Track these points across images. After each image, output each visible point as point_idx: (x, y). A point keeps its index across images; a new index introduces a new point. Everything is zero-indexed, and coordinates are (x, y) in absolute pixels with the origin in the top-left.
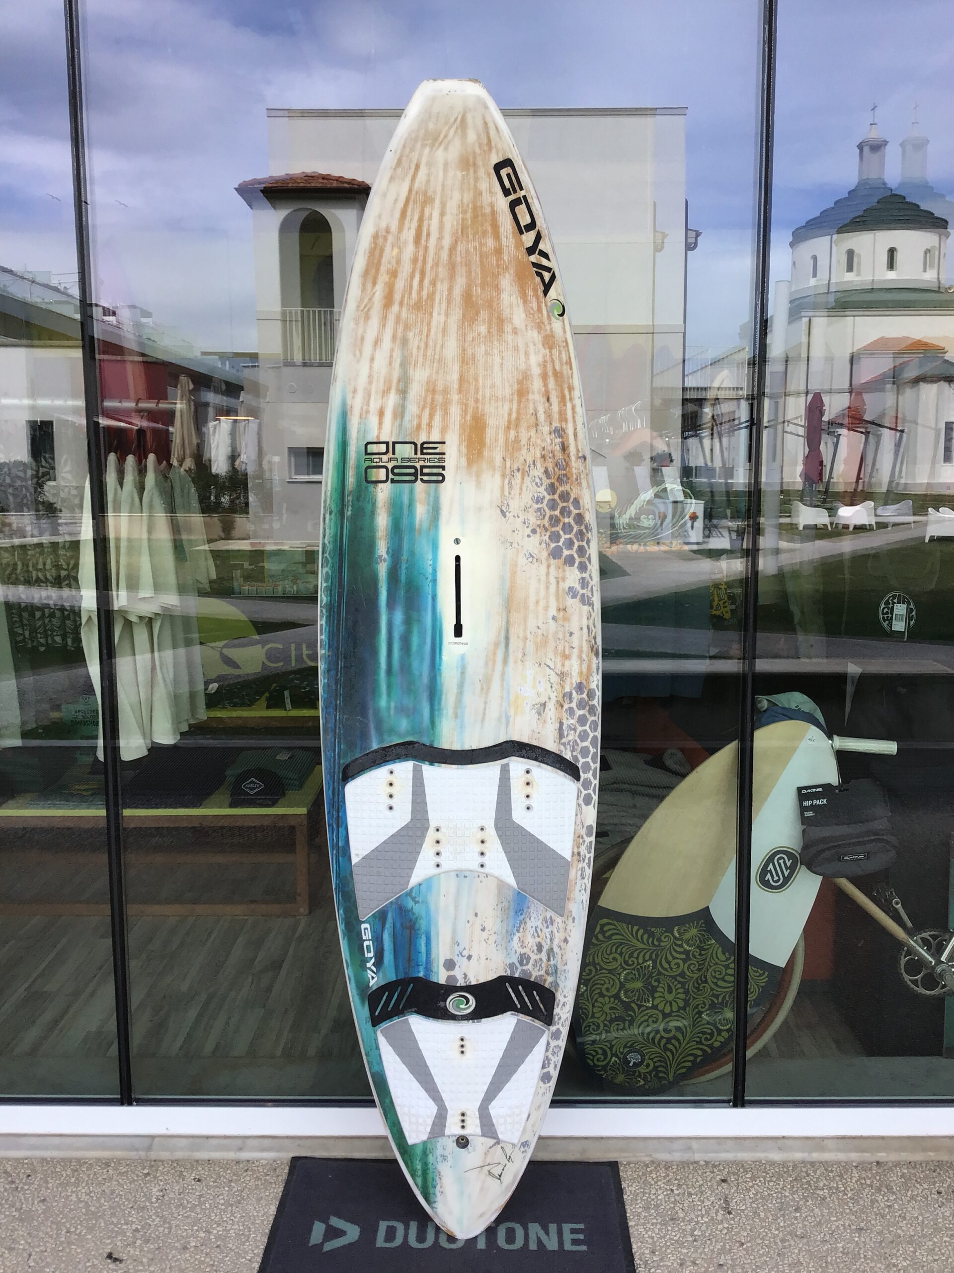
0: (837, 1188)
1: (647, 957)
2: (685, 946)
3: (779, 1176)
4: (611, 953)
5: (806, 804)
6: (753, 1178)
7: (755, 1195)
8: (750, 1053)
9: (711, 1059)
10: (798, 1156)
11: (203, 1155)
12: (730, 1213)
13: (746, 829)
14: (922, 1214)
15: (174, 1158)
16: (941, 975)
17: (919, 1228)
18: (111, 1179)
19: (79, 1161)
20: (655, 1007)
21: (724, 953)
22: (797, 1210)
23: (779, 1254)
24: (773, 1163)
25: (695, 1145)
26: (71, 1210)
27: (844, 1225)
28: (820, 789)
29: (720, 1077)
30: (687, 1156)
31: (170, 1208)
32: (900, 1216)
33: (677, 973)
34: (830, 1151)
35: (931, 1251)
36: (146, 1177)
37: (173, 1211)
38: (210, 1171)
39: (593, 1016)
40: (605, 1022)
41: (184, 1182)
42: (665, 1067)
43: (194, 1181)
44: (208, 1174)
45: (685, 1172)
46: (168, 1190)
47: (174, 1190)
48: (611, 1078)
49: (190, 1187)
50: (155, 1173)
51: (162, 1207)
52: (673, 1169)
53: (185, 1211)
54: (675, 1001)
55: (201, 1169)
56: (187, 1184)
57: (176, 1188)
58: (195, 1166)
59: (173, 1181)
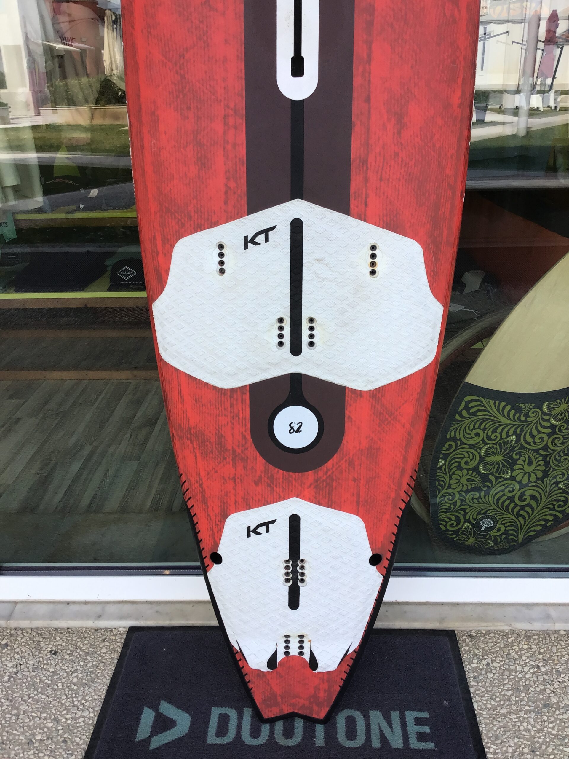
1: (511, 432)
2: (552, 421)
4: (474, 428)
9: (560, 523)
15: (34, 627)
20: (513, 478)
30: (547, 626)
31: (21, 689)
33: (540, 446)
37: (24, 693)
38: (68, 641)
39: (449, 487)
40: (460, 492)
41: (40, 655)
42: (516, 532)
43: (50, 654)
44: (65, 645)
45: (547, 644)
46: (23, 665)
47: (28, 665)
48: (462, 541)
49: (45, 662)
50: (13, 644)
51: (14, 687)
52: (534, 640)
53: (36, 693)
54: (533, 473)
55: (59, 639)
56: (43, 658)
57: (31, 663)
58: (54, 635)
59: (29, 654)
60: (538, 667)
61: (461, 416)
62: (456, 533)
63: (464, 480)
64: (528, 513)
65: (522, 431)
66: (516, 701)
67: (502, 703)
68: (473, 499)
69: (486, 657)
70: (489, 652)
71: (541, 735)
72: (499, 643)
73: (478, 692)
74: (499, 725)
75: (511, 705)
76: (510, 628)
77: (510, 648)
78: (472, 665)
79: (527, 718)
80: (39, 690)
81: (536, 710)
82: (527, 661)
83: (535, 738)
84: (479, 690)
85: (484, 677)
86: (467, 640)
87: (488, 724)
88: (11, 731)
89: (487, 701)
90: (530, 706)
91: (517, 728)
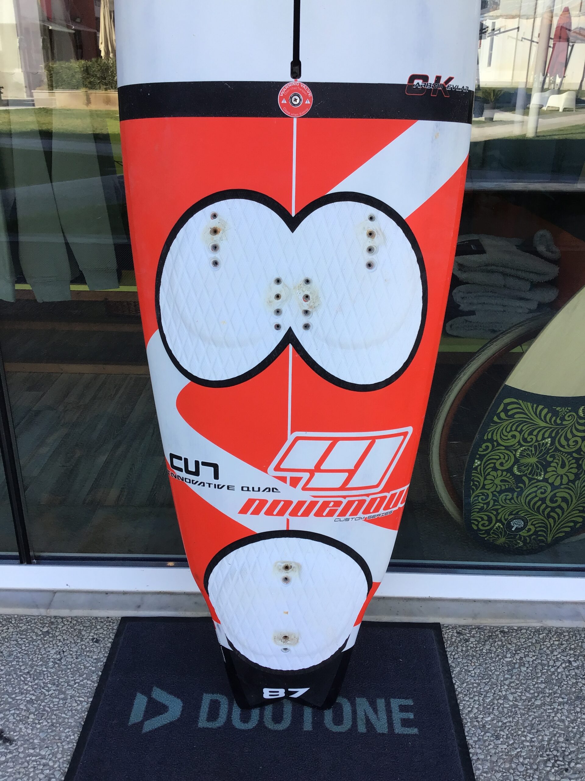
1: (547, 435)
4: (511, 431)
15: (73, 616)
20: (545, 480)
30: (576, 624)
31: (66, 674)
33: (574, 450)
36: (45, 636)
37: (69, 678)
38: (108, 630)
39: (483, 488)
40: (494, 493)
41: (82, 643)
42: (545, 532)
43: (93, 642)
44: (107, 634)
45: (578, 640)
46: (66, 651)
47: (71, 652)
48: (493, 540)
49: (88, 649)
50: (54, 632)
51: (59, 673)
52: (564, 636)
53: (81, 679)
54: (567, 476)
55: (100, 627)
56: (85, 646)
57: (74, 650)
58: (94, 624)
59: (71, 642)
60: (570, 662)
61: (500, 418)
62: (487, 532)
63: (497, 481)
64: (558, 515)
65: (557, 433)
66: (549, 693)
67: (536, 694)
68: (505, 499)
69: (519, 652)
70: (522, 647)
71: (575, 725)
72: (531, 638)
73: (511, 685)
74: (534, 716)
75: (544, 697)
76: (541, 625)
77: (541, 644)
78: (505, 659)
79: (561, 710)
80: (85, 676)
81: (570, 702)
82: (558, 656)
83: (568, 728)
84: (513, 682)
85: (518, 671)
86: (500, 636)
87: (524, 714)
88: (60, 714)
89: (521, 692)
90: (563, 698)
91: (551, 718)
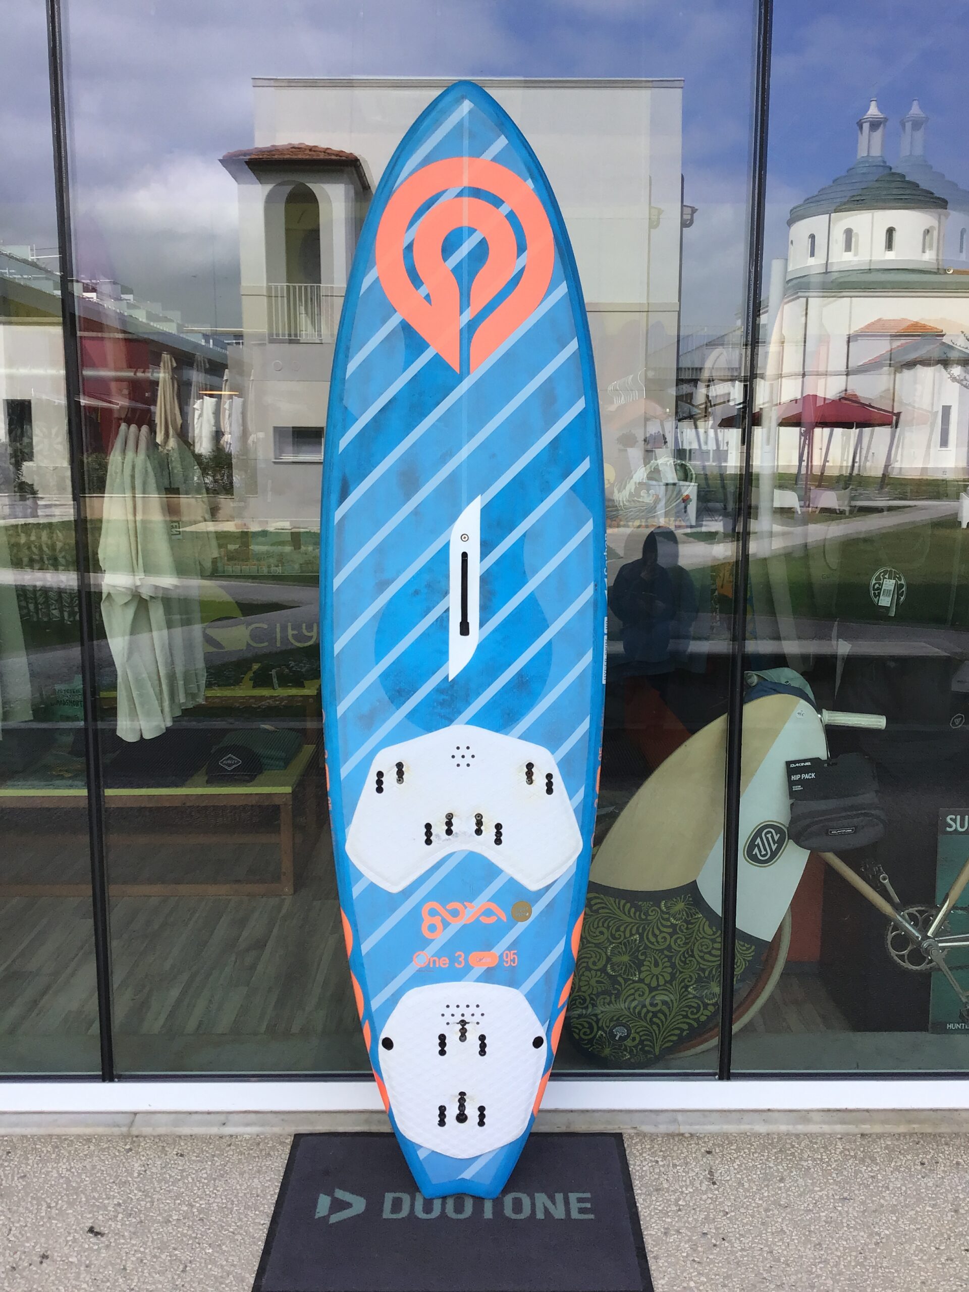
0: (821, 1160)
1: (634, 931)
2: (672, 920)
3: (764, 1147)
4: (598, 927)
5: (793, 778)
6: (738, 1150)
7: (740, 1166)
8: (735, 1028)
9: (696, 1033)
10: (783, 1128)
11: (186, 1130)
12: (714, 1183)
13: (734, 801)
14: (904, 1185)
15: (155, 1134)
16: (927, 951)
17: (902, 1198)
18: (91, 1156)
19: (59, 1137)
20: (641, 981)
21: (712, 929)
22: (782, 1180)
23: (763, 1224)
24: (758, 1135)
25: (680, 1117)
26: (51, 1185)
27: (826, 1195)
28: (808, 764)
29: (708, 1051)
30: (672, 1128)
31: (152, 1182)
32: (882, 1187)
33: (662, 947)
34: (817, 1123)
35: (913, 1221)
36: (128, 1152)
38: (193, 1146)
39: (579, 990)
40: (592, 996)
41: (166, 1157)
42: (651, 1042)
43: (176, 1156)
44: (191, 1149)
46: (150, 1164)
47: (156, 1165)
48: (597, 1052)
49: (172, 1162)
50: (137, 1149)
51: (145, 1182)
53: (167, 1185)
55: (184, 1144)
56: (169, 1159)
57: (159, 1163)
58: (178, 1141)
59: (155, 1156)
62: (590, 1041)
63: (593, 982)
64: (661, 1020)
65: (644, 929)
68: (604, 1003)
